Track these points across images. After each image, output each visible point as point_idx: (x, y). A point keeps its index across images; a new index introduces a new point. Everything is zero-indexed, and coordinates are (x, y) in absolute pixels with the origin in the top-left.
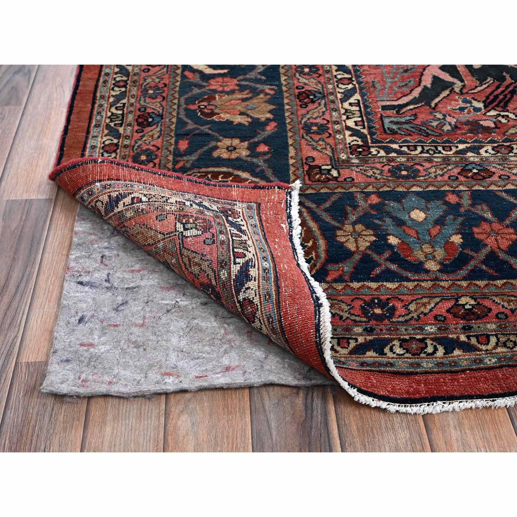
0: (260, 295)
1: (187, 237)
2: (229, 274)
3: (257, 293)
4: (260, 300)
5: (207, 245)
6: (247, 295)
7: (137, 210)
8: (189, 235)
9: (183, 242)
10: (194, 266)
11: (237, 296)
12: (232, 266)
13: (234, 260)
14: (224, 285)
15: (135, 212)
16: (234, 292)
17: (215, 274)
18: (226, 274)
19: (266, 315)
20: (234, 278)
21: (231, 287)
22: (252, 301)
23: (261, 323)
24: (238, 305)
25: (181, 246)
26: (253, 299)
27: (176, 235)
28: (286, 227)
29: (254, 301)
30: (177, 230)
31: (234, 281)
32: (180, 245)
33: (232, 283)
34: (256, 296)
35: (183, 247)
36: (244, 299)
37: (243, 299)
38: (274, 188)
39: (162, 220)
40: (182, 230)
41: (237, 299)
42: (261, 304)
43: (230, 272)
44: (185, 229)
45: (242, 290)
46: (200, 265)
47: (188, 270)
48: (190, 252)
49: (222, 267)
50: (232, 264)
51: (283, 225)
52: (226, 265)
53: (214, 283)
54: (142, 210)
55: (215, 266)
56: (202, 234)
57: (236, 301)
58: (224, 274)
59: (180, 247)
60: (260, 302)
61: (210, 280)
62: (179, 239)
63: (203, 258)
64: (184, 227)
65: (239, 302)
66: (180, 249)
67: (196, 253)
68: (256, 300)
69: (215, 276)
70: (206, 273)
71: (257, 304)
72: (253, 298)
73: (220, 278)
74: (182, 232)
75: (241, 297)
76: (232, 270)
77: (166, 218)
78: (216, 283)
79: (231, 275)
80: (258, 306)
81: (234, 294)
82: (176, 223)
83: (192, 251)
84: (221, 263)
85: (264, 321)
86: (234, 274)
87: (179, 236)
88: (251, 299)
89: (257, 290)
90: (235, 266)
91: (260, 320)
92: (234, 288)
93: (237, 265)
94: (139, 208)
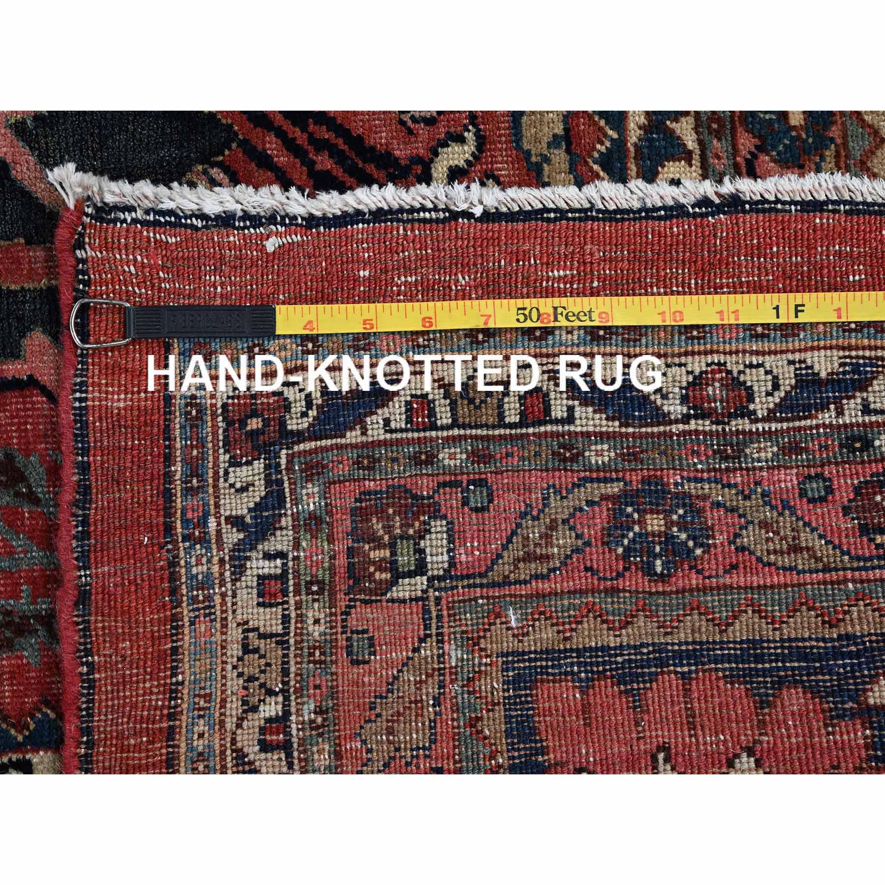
0: (686, 354)
1: (452, 563)
2: (603, 437)
3: (677, 360)
4: (699, 353)
5: (491, 501)
6: (677, 390)
7: (318, 727)
8: (446, 558)
9: (468, 577)
10: (549, 544)
11: (671, 423)
12: (579, 429)
13: (557, 421)
14: (632, 457)
15: (320, 735)
16: (655, 429)
17: (592, 480)
18: (599, 447)
19: (744, 339)
20: (617, 423)
21: (641, 436)
22: (695, 378)
23: (759, 366)
24: (693, 425)
25: (478, 581)
26: (692, 372)
27: (438, 600)
28: (278, 234)
29: (697, 371)
30: (419, 594)
31: (627, 425)
32: (475, 586)
33: (631, 430)
34: (685, 365)
35: (481, 575)
36: (684, 400)
37: (682, 404)
38: (84, 261)
39: (372, 645)
40: (421, 581)
41: (677, 421)
42: (712, 352)
43: (595, 434)
44: (421, 568)
45: (659, 402)
46: (553, 526)
47: (554, 570)
48: (505, 554)
49: (574, 459)
50: (572, 428)
51: (271, 245)
52: (570, 448)
53: (615, 488)
54: (319, 711)
55: (566, 479)
56: (444, 517)
57: (681, 427)
58: (599, 453)
59: (482, 586)
60: (706, 353)
61: (605, 498)
62: (452, 588)
63: (535, 513)
64: (410, 574)
65: (686, 419)
66: (488, 586)
67: (514, 533)
68: (697, 365)
69: (599, 480)
70: (581, 509)
71: (708, 365)
72: (688, 373)
73: (605, 468)
74: (431, 580)
75: (675, 408)
76: (591, 429)
77: (364, 632)
78: (618, 480)
79: (608, 433)
80: (713, 363)
81: (662, 428)
82: (393, 601)
83: (505, 547)
84: (565, 460)
85: (757, 353)
86: (604, 422)
87: (446, 589)
88: (691, 379)
89: (669, 360)
90: (578, 422)
91: (751, 366)
92: (647, 425)
93: (577, 415)
94: (312, 721)
